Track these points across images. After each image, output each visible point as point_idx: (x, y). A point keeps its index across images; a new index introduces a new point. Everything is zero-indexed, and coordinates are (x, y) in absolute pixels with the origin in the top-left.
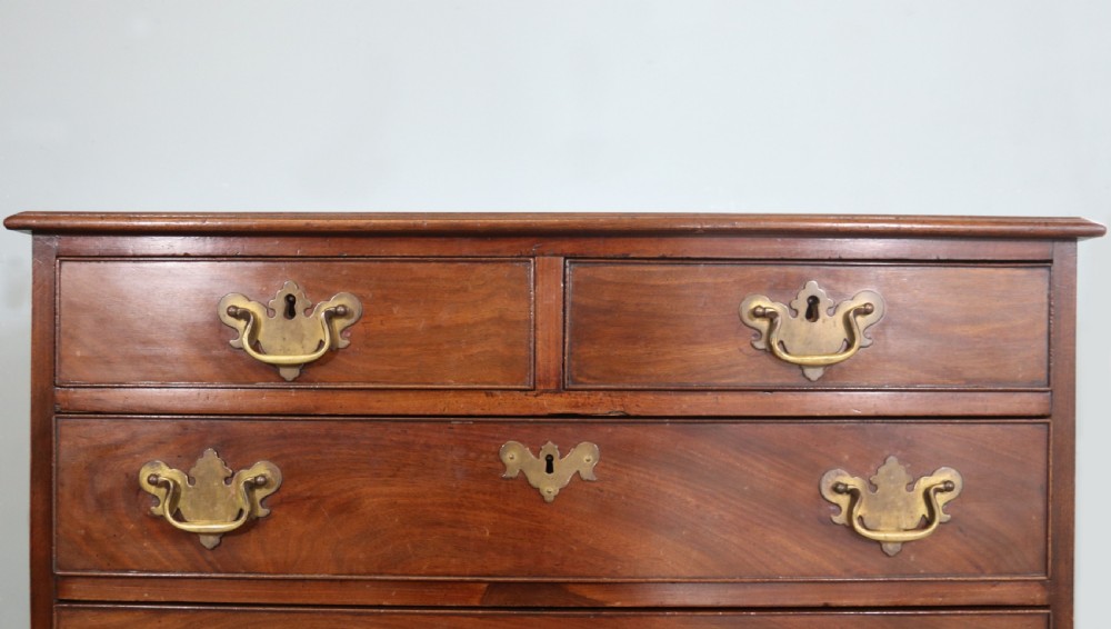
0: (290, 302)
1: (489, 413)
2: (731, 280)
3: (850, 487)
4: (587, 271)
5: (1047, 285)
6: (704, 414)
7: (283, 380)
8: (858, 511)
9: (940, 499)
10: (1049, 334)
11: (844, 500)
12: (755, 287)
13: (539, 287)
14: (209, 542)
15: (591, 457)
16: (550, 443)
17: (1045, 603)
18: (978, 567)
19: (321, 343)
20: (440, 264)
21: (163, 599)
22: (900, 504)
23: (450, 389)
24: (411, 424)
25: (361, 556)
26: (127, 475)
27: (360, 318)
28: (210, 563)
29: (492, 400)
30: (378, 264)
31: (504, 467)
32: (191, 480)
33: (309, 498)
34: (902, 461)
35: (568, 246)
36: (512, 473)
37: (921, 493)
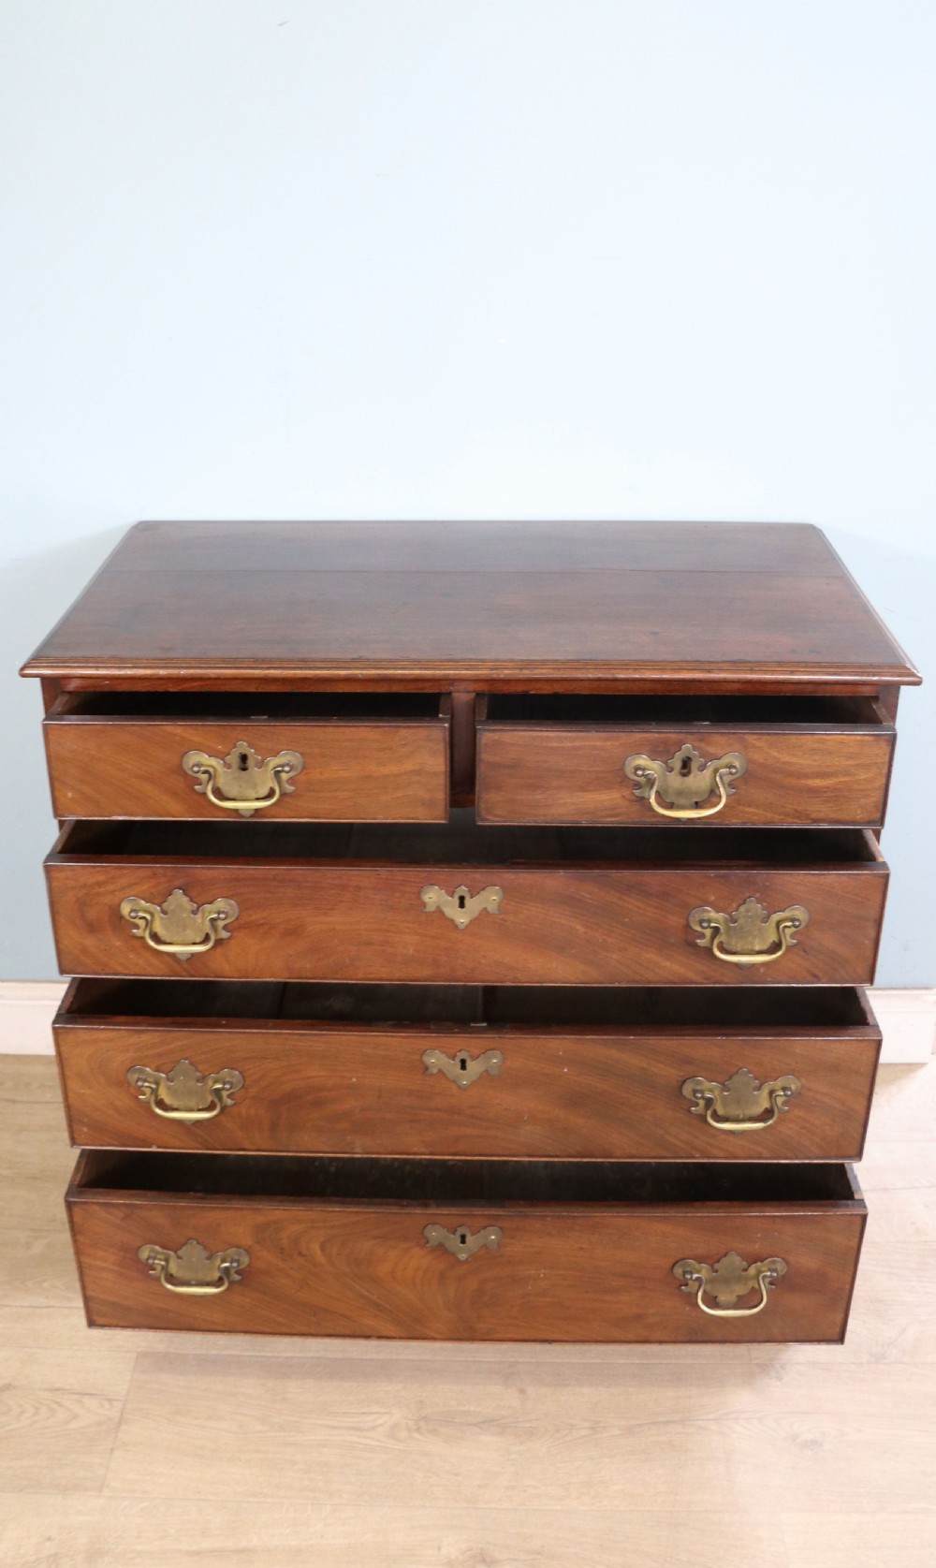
0: (244, 758)
2: (618, 743)
3: (713, 922)
4: (494, 737)
8: (719, 939)
9: (788, 933)
15: (496, 898)
16: (462, 886)
18: (815, 976)
19: (272, 793)
20: (368, 731)
22: (756, 932)
25: (308, 966)
26: (111, 907)
27: (302, 770)
28: (185, 969)
31: (424, 905)
32: (163, 911)
33: (262, 925)
34: (759, 901)
36: (430, 908)
37: (774, 925)
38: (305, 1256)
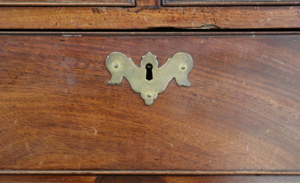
1: (96, 27)
6: (286, 26)
15: (186, 66)
16: (149, 53)
23: (60, 6)
24: (27, 37)
29: (98, 15)
31: (110, 74)
36: (116, 79)
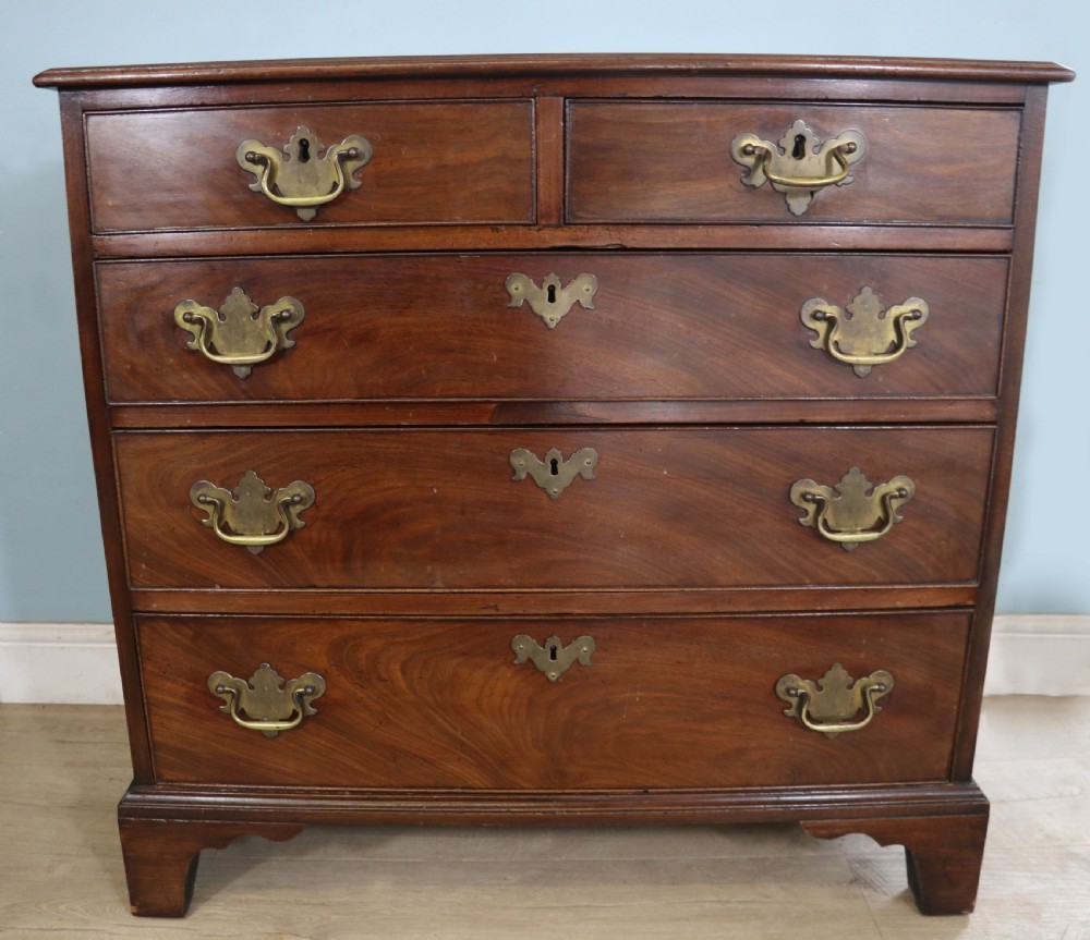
0: (304, 145)
1: (494, 247)
2: (723, 119)
3: (828, 315)
4: (585, 111)
5: (1018, 127)
6: (695, 246)
7: (301, 221)
8: (835, 337)
9: (909, 327)
10: (1017, 174)
11: (821, 327)
12: (745, 126)
13: (540, 127)
14: (242, 372)
15: (590, 288)
16: (552, 274)
17: (993, 419)
18: (938, 387)
19: (335, 185)
20: (445, 106)
21: (203, 424)
22: (872, 330)
23: (457, 225)
24: (421, 259)
25: (380, 381)
26: (163, 314)
27: (370, 160)
28: (244, 391)
29: (497, 235)
30: (386, 107)
31: (510, 297)
32: (222, 316)
33: (330, 330)
34: (876, 291)
35: (567, 86)
36: (517, 302)
37: (892, 320)
38: (386, 680)
